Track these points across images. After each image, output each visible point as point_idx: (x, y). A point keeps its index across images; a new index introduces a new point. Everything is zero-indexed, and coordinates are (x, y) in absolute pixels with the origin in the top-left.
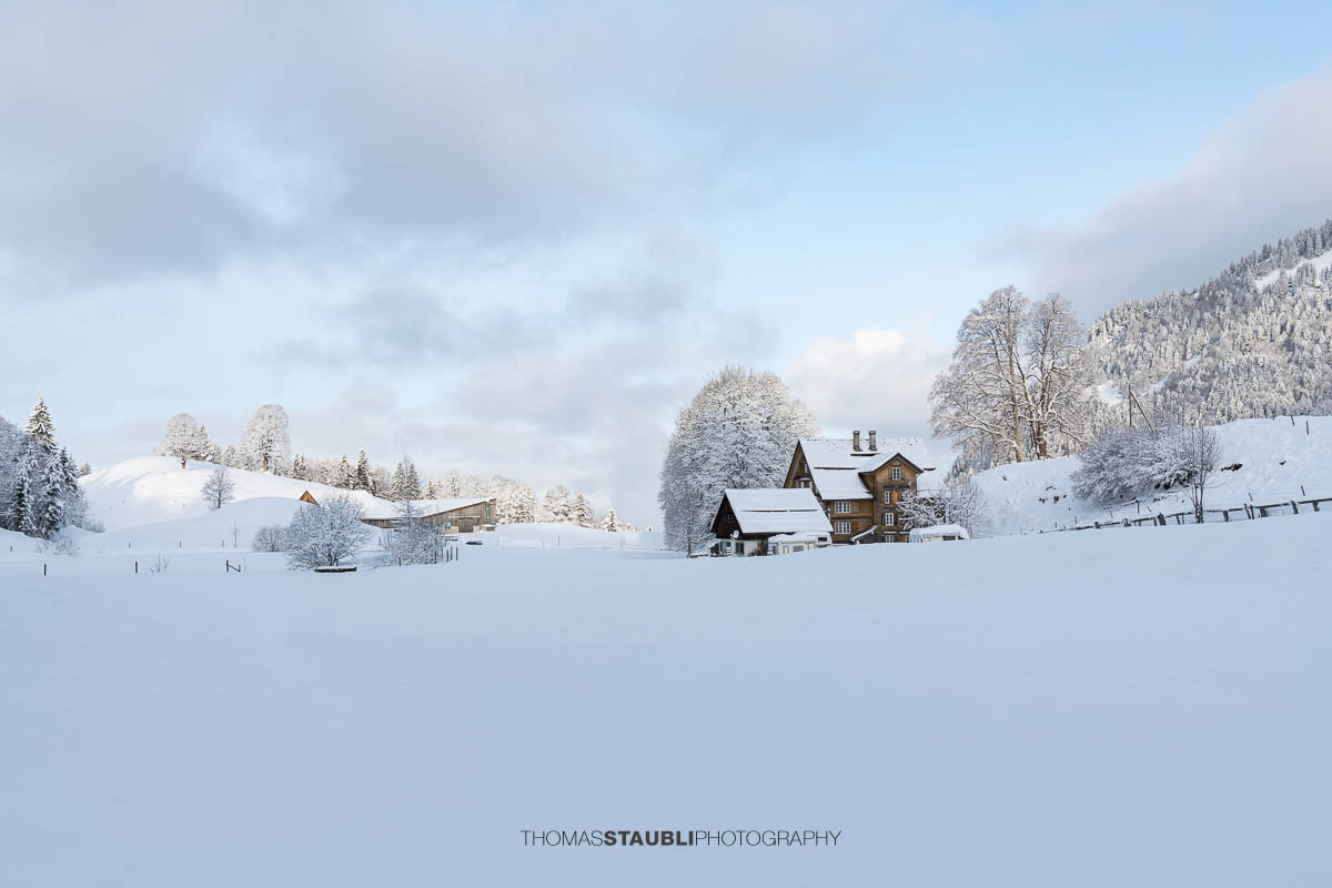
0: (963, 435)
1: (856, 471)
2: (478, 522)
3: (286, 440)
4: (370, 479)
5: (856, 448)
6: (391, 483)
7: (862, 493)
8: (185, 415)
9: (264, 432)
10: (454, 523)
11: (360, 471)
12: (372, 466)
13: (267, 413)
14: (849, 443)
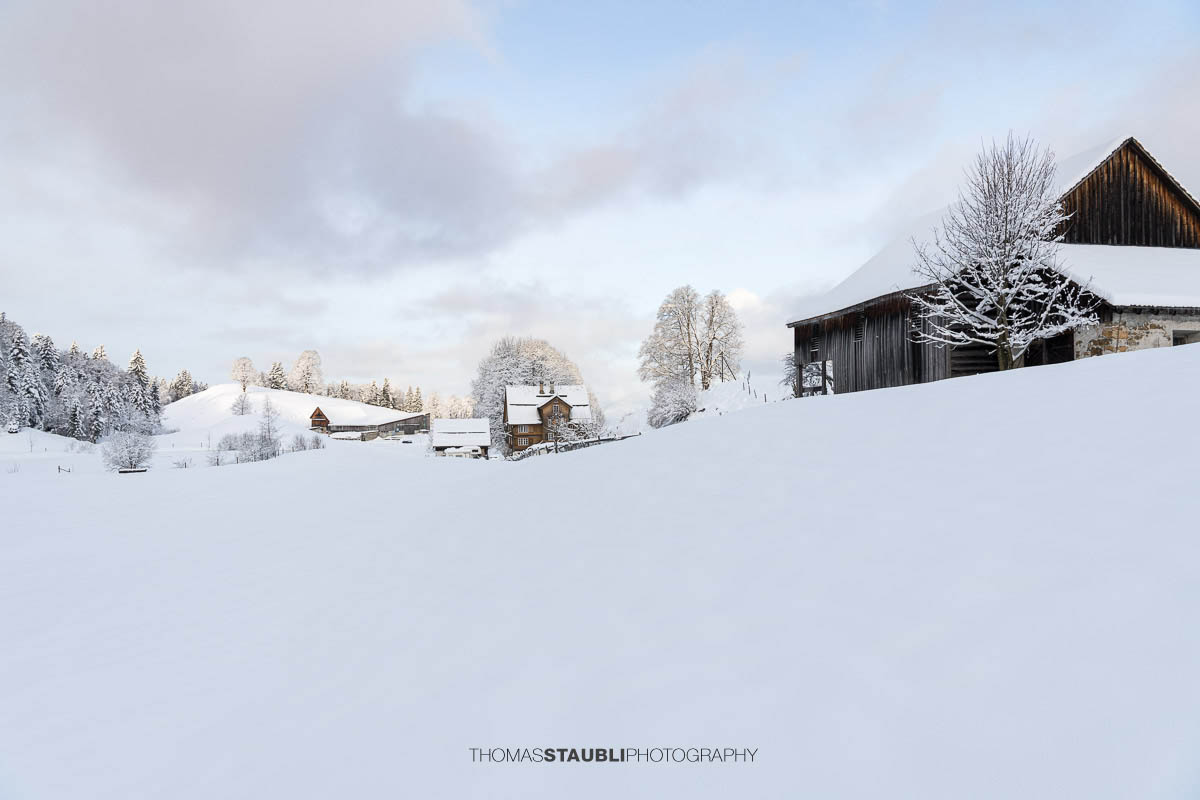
0: (661, 379)
1: (536, 407)
2: (418, 428)
3: (320, 373)
4: (391, 397)
5: (542, 392)
6: (406, 398)
7: (536, 420)
8: (245, 358)
9: (304, 368)
10: (401, 428)
11: (385, 391)
12: (392, 389)
13: (307, 355)
14: (537, 389)
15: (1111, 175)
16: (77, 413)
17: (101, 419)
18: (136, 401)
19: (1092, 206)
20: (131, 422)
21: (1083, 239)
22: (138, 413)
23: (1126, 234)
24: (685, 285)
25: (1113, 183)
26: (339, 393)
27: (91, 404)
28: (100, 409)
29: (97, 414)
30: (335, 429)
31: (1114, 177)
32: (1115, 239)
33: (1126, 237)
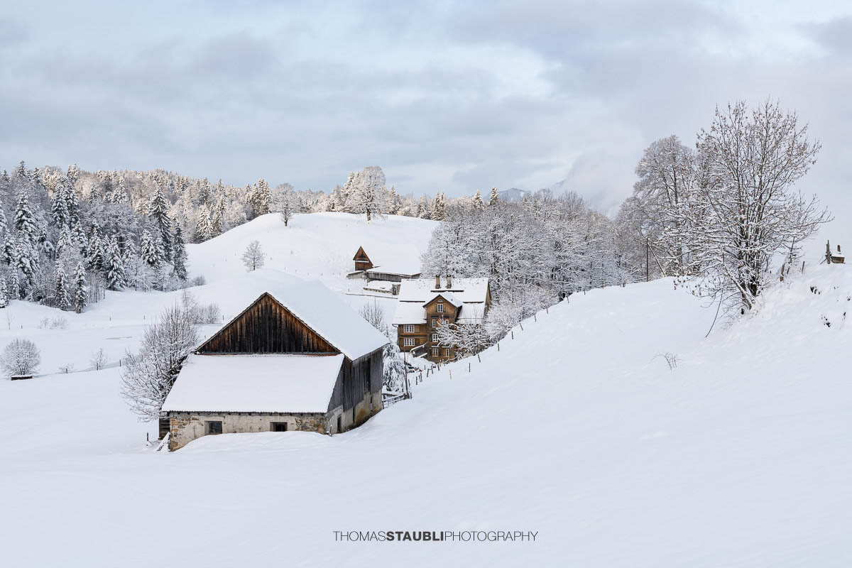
1: (425, 303)
5: (438, 286)
7: (421, 319)
14: (434, 282)
15: (260, 313)
16: (62, 282)
17: (84, 288)
18: (148, 251)
19: (247, 331)
20: (137, 278)
21: (242, 349)
22: (144, 268)
23: (270, 346)
24: (668, 136)
25: (262, 317)
26: (432, 210)
27: (75, 272)
28: (83, 278)
29: (80, 283)
30: (373, 276)
31: (262, 313)
32: (263, 349)
33: (270, 348)
